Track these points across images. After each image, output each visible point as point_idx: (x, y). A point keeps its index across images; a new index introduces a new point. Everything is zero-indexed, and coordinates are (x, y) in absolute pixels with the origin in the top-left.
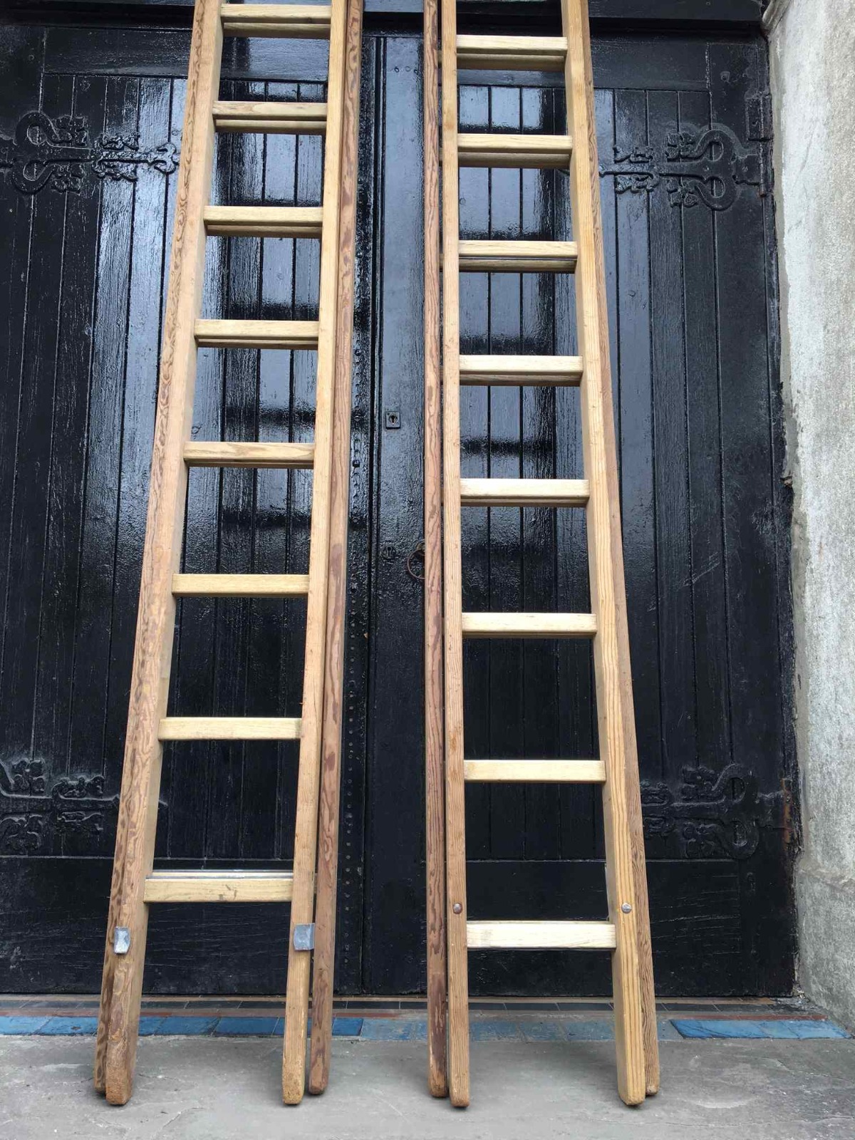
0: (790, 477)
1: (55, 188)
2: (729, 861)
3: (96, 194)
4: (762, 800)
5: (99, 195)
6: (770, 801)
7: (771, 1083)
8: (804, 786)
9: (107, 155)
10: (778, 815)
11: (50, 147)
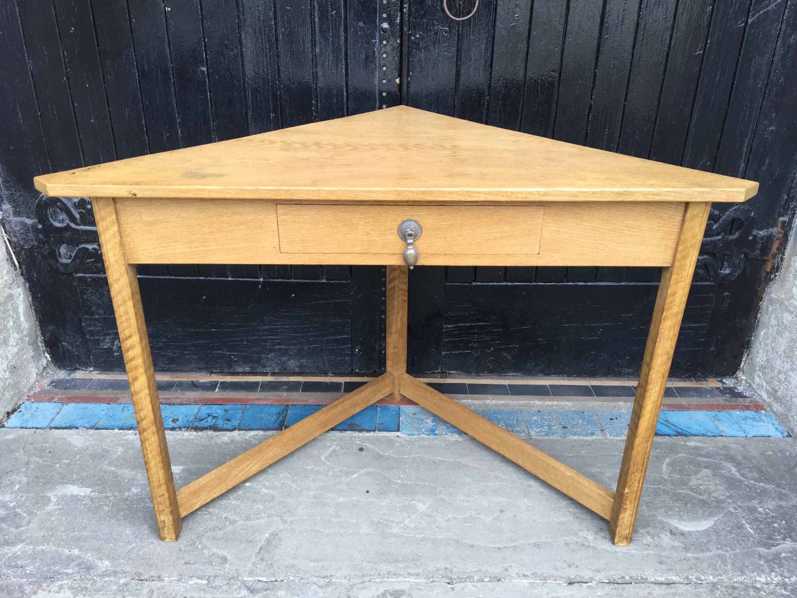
2: (712, 283)
4: (755, 237)
6: (762, 238)
7: (730, 497)
10: (765, 249)
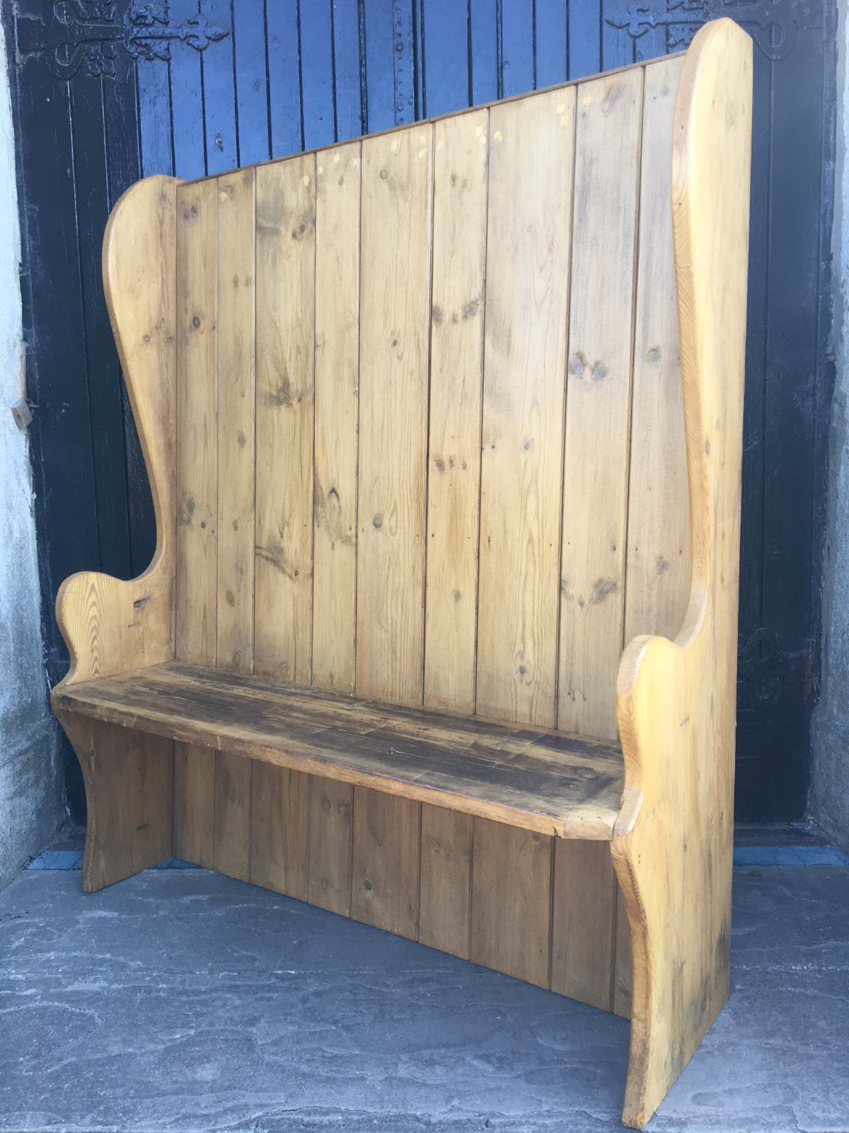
0: (833, 354)
1: (89, 71)
2: (754, 710)
3: (131, 77)
4: (786, 658)
5: (134, 78)
6: (793, 659)
8: (826, 646)
9: (138, 32)
10: (800, 672)
11: (79, 26)
